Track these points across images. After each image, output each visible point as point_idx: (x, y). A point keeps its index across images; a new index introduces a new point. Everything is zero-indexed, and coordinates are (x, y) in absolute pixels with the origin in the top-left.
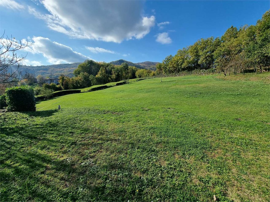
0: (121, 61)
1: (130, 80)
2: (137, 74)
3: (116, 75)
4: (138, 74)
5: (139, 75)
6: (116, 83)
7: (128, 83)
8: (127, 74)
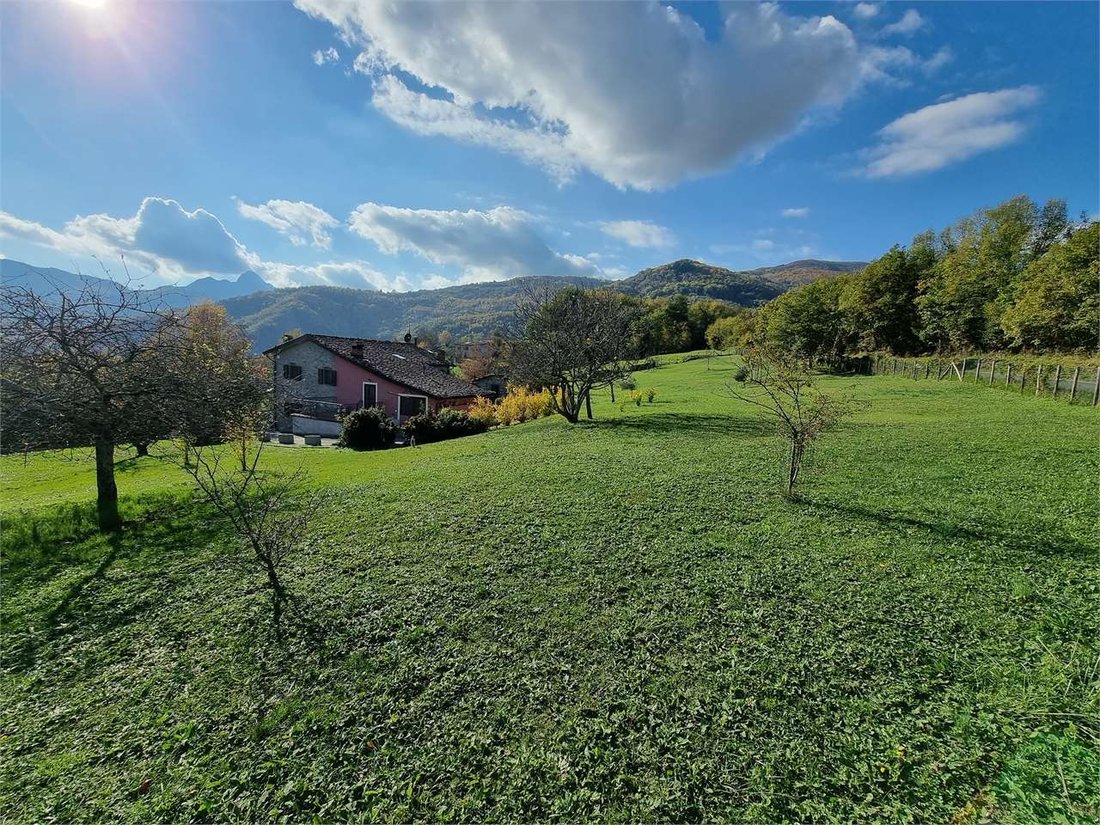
0: (683, 268)
2: (711, 333)
8: (674, 335)
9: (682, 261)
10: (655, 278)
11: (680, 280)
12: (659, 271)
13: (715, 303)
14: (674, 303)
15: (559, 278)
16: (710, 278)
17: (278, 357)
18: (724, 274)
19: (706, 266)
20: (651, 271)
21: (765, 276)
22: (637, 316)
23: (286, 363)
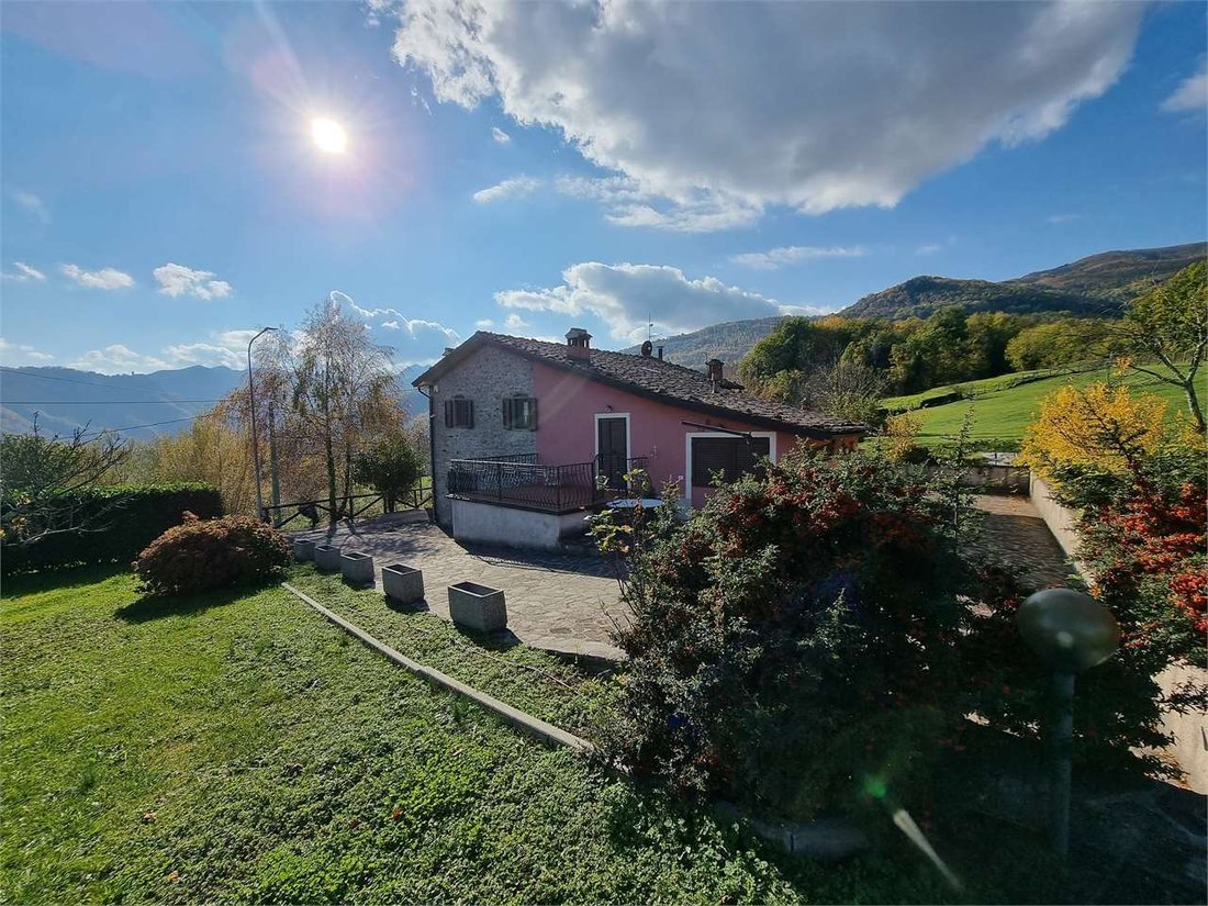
0: (921, 287)
1: (978, 385)
2: (1015, 350)
3: (906, 366)
4: (1023, 350)
5: (1024, 358)
6: (916, 399)
7: (970, 397)
8: (957, 357)
9: (917, 279)
10: (881, 305)
11: (918, 302)
12: (885, 295)
13: (999, 316)
14: (944, 318)
15: (757, 321)
16: (959, 295)
17: (436, 388)
18: (980, 287)
19: (952, 281)
20: (874, 298)
21: (1042, 281)
22: (894, 339)
23: (448, 398)
